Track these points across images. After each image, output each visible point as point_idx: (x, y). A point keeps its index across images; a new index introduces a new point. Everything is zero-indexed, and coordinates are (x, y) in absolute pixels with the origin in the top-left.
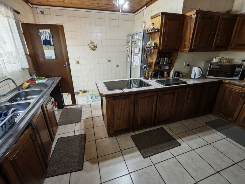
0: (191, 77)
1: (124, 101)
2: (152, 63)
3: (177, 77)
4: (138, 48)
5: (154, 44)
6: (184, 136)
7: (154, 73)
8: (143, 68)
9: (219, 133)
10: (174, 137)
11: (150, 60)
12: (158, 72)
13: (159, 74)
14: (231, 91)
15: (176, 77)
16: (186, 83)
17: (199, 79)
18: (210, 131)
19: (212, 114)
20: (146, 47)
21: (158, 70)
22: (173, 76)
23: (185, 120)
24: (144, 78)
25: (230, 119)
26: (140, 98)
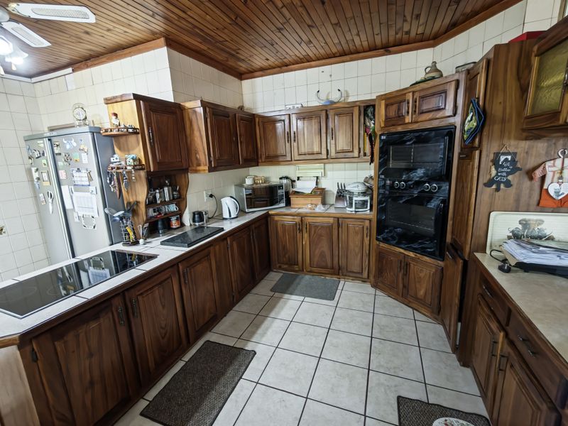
0: (224, 217)
1: (94, 325)
2: (137, 203)
3: (200, 223)
4: (84, 171)
5: (131, 161)
6: (253, 333)
7: (147, 225)
8: (118, 219)
9: (294, 297)
10: (238, 346)
11: (129, 197)
12: (157, 222)
13: (160, 226)
14: (283, 225)
15: (197, 224)
16: (222, 230)
17: (237, 217)
18: (282, 300)
19: (272, 271)
20: (112, 168)
21: (156, 217)
22: (192, 223)
23: (241, 302)
24: (124, 244)
25: (296, 268)
26: (140, 298)
